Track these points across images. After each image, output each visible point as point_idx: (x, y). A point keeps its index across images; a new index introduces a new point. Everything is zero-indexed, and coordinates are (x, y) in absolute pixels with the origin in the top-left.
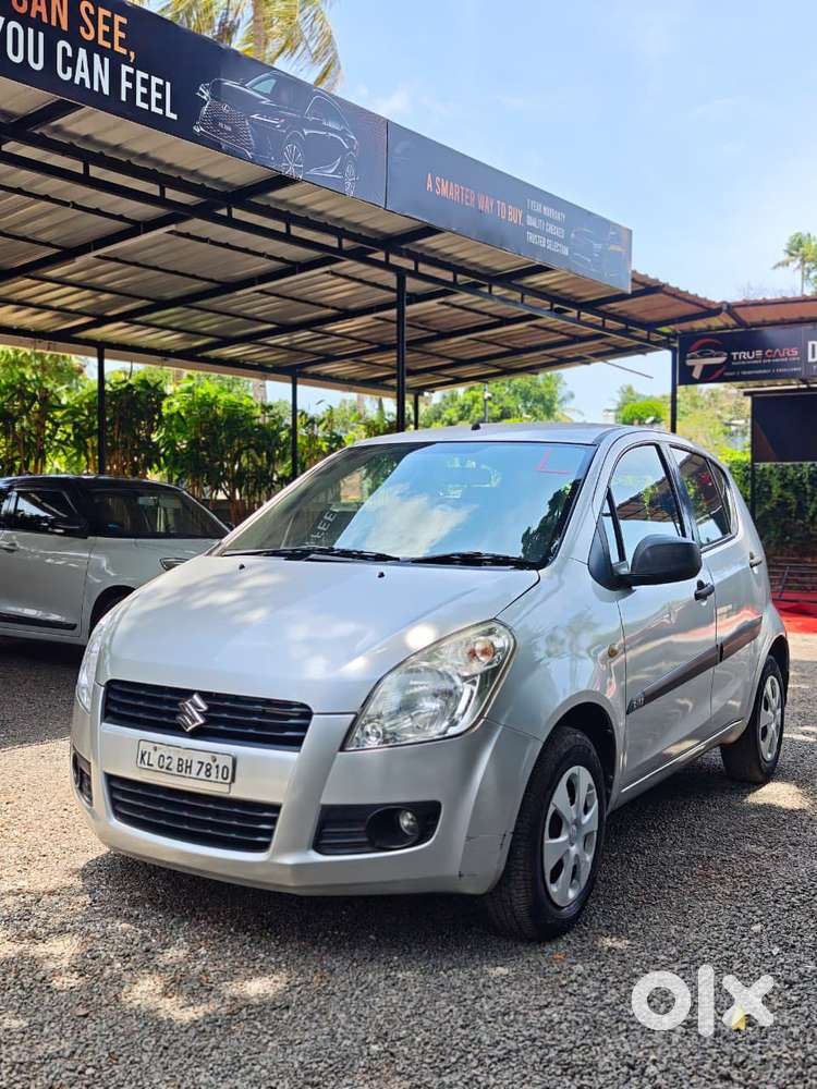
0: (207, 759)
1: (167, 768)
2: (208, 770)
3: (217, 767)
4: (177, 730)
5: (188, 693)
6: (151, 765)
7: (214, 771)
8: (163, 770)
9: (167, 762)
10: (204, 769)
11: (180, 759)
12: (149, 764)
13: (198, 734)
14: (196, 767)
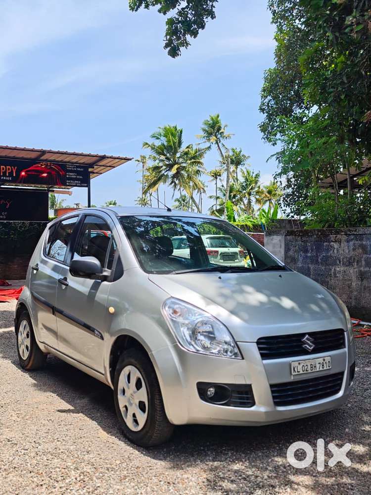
0: (321, 360)
1: (306, 371)
2: (323, 365)
3: (326, 363)
4: (306, 352)
5: (303, 335)
6: (299, 372)
7: (325, 365)
8: (305, 372)
9: (306, 368)
10: (321, 366)
11: (311, 365)
12: (298, 372)
13: (314, 351)
14: (318, 366)
